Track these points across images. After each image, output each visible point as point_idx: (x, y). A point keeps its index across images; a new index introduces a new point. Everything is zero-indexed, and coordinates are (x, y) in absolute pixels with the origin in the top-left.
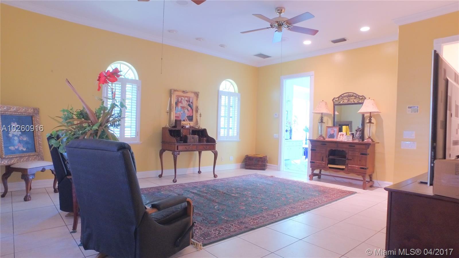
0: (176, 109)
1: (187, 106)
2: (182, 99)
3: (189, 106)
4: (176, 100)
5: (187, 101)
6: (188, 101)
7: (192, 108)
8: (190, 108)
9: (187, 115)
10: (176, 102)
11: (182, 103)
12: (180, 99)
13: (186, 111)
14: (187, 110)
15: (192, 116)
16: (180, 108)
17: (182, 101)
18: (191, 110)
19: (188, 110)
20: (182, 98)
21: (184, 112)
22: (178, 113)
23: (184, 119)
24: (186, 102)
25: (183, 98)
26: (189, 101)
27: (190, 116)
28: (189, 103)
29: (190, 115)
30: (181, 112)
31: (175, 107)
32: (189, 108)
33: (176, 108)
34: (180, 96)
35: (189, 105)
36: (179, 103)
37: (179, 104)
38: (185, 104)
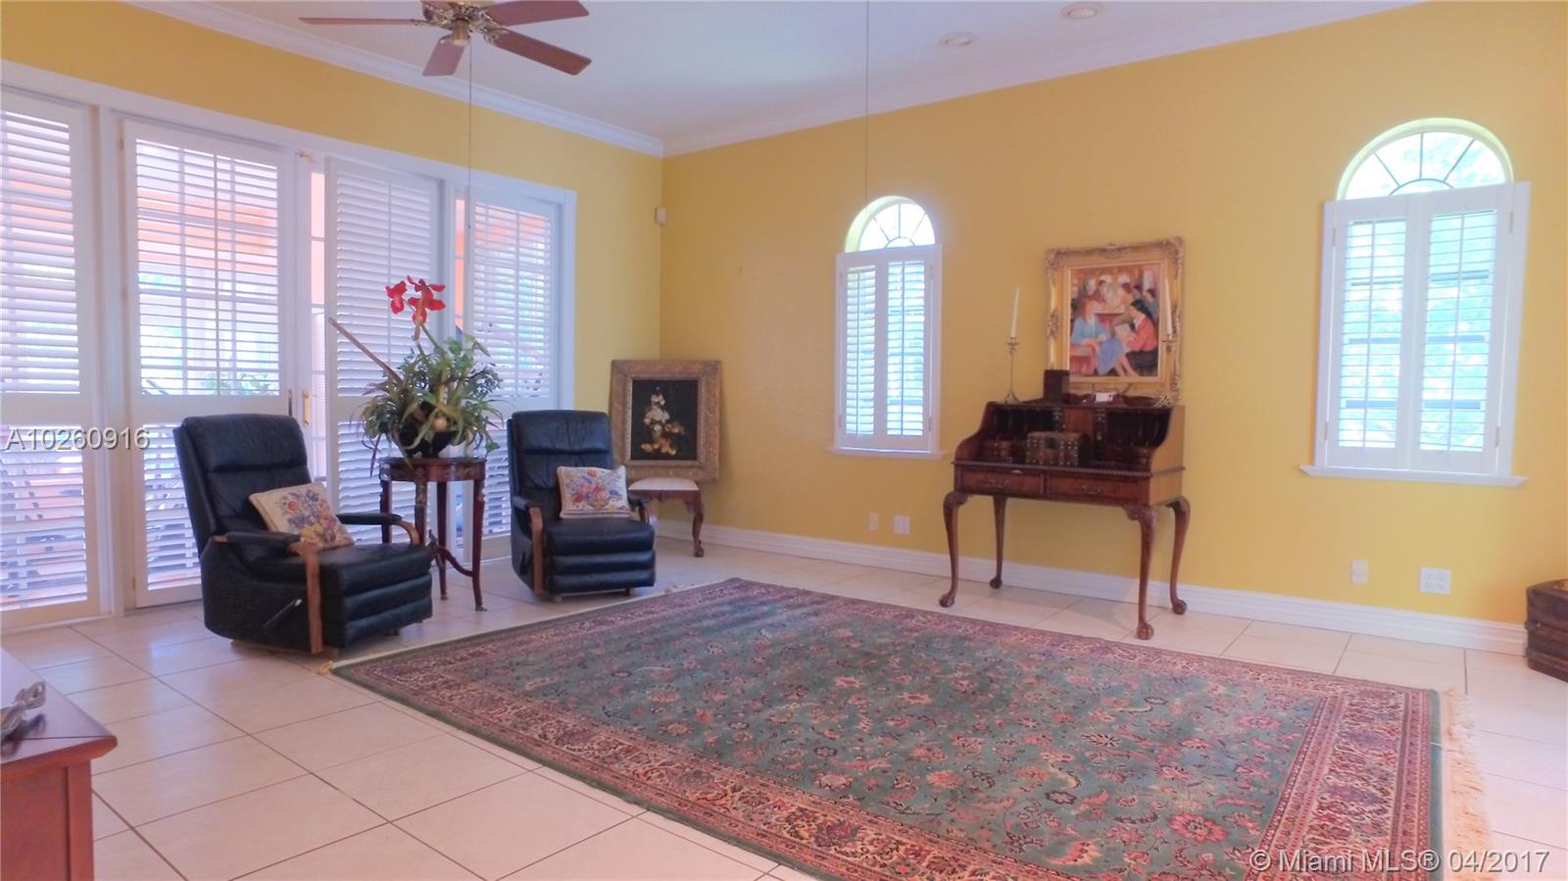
0: (1075, 330)
1: (1127, 309)
2: (1101, 283)
3: (1139, 310)
4: (1076, 289)
5: (1126, 286)
6: (1132, 286)
7: (1155, 317)
8: (1143, 316)
9: (1127, 350)
10: (1073, 300)
11: (1104, 301)
12: (1092, 284)
13: (1123, 331)
14: (1127, 327)
15: (1155, 352)
16: (1092, 321)
17: (1104, 290)
18: (1150, 322)
19: (1132, 326)
20: (1103, 278)
21: (1113, 334)
22: (1085, 341)
23: (1114, 364)
24: (1121, 292)
25: (1107, 278)
26: (1139, 287)
27: (1141, 352)
28: (1138, 296)
29: (1145, 345)
30: (1097, 336)
31: (1072, 321)
32: (1139, 318)
33: (1078, 322)
34: (1092, 272)
35: (1139, 305)
36: (1087, 301)
37: (1088, 307)
38: (1116, 299)
